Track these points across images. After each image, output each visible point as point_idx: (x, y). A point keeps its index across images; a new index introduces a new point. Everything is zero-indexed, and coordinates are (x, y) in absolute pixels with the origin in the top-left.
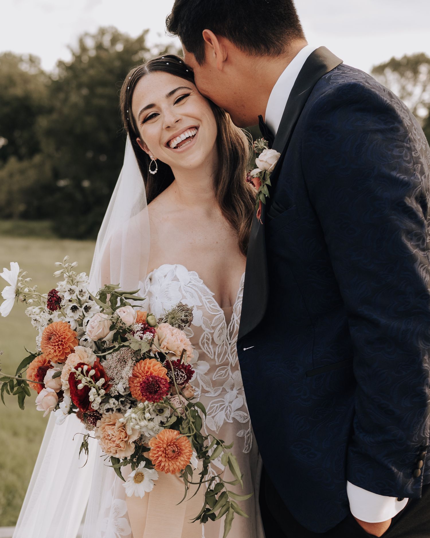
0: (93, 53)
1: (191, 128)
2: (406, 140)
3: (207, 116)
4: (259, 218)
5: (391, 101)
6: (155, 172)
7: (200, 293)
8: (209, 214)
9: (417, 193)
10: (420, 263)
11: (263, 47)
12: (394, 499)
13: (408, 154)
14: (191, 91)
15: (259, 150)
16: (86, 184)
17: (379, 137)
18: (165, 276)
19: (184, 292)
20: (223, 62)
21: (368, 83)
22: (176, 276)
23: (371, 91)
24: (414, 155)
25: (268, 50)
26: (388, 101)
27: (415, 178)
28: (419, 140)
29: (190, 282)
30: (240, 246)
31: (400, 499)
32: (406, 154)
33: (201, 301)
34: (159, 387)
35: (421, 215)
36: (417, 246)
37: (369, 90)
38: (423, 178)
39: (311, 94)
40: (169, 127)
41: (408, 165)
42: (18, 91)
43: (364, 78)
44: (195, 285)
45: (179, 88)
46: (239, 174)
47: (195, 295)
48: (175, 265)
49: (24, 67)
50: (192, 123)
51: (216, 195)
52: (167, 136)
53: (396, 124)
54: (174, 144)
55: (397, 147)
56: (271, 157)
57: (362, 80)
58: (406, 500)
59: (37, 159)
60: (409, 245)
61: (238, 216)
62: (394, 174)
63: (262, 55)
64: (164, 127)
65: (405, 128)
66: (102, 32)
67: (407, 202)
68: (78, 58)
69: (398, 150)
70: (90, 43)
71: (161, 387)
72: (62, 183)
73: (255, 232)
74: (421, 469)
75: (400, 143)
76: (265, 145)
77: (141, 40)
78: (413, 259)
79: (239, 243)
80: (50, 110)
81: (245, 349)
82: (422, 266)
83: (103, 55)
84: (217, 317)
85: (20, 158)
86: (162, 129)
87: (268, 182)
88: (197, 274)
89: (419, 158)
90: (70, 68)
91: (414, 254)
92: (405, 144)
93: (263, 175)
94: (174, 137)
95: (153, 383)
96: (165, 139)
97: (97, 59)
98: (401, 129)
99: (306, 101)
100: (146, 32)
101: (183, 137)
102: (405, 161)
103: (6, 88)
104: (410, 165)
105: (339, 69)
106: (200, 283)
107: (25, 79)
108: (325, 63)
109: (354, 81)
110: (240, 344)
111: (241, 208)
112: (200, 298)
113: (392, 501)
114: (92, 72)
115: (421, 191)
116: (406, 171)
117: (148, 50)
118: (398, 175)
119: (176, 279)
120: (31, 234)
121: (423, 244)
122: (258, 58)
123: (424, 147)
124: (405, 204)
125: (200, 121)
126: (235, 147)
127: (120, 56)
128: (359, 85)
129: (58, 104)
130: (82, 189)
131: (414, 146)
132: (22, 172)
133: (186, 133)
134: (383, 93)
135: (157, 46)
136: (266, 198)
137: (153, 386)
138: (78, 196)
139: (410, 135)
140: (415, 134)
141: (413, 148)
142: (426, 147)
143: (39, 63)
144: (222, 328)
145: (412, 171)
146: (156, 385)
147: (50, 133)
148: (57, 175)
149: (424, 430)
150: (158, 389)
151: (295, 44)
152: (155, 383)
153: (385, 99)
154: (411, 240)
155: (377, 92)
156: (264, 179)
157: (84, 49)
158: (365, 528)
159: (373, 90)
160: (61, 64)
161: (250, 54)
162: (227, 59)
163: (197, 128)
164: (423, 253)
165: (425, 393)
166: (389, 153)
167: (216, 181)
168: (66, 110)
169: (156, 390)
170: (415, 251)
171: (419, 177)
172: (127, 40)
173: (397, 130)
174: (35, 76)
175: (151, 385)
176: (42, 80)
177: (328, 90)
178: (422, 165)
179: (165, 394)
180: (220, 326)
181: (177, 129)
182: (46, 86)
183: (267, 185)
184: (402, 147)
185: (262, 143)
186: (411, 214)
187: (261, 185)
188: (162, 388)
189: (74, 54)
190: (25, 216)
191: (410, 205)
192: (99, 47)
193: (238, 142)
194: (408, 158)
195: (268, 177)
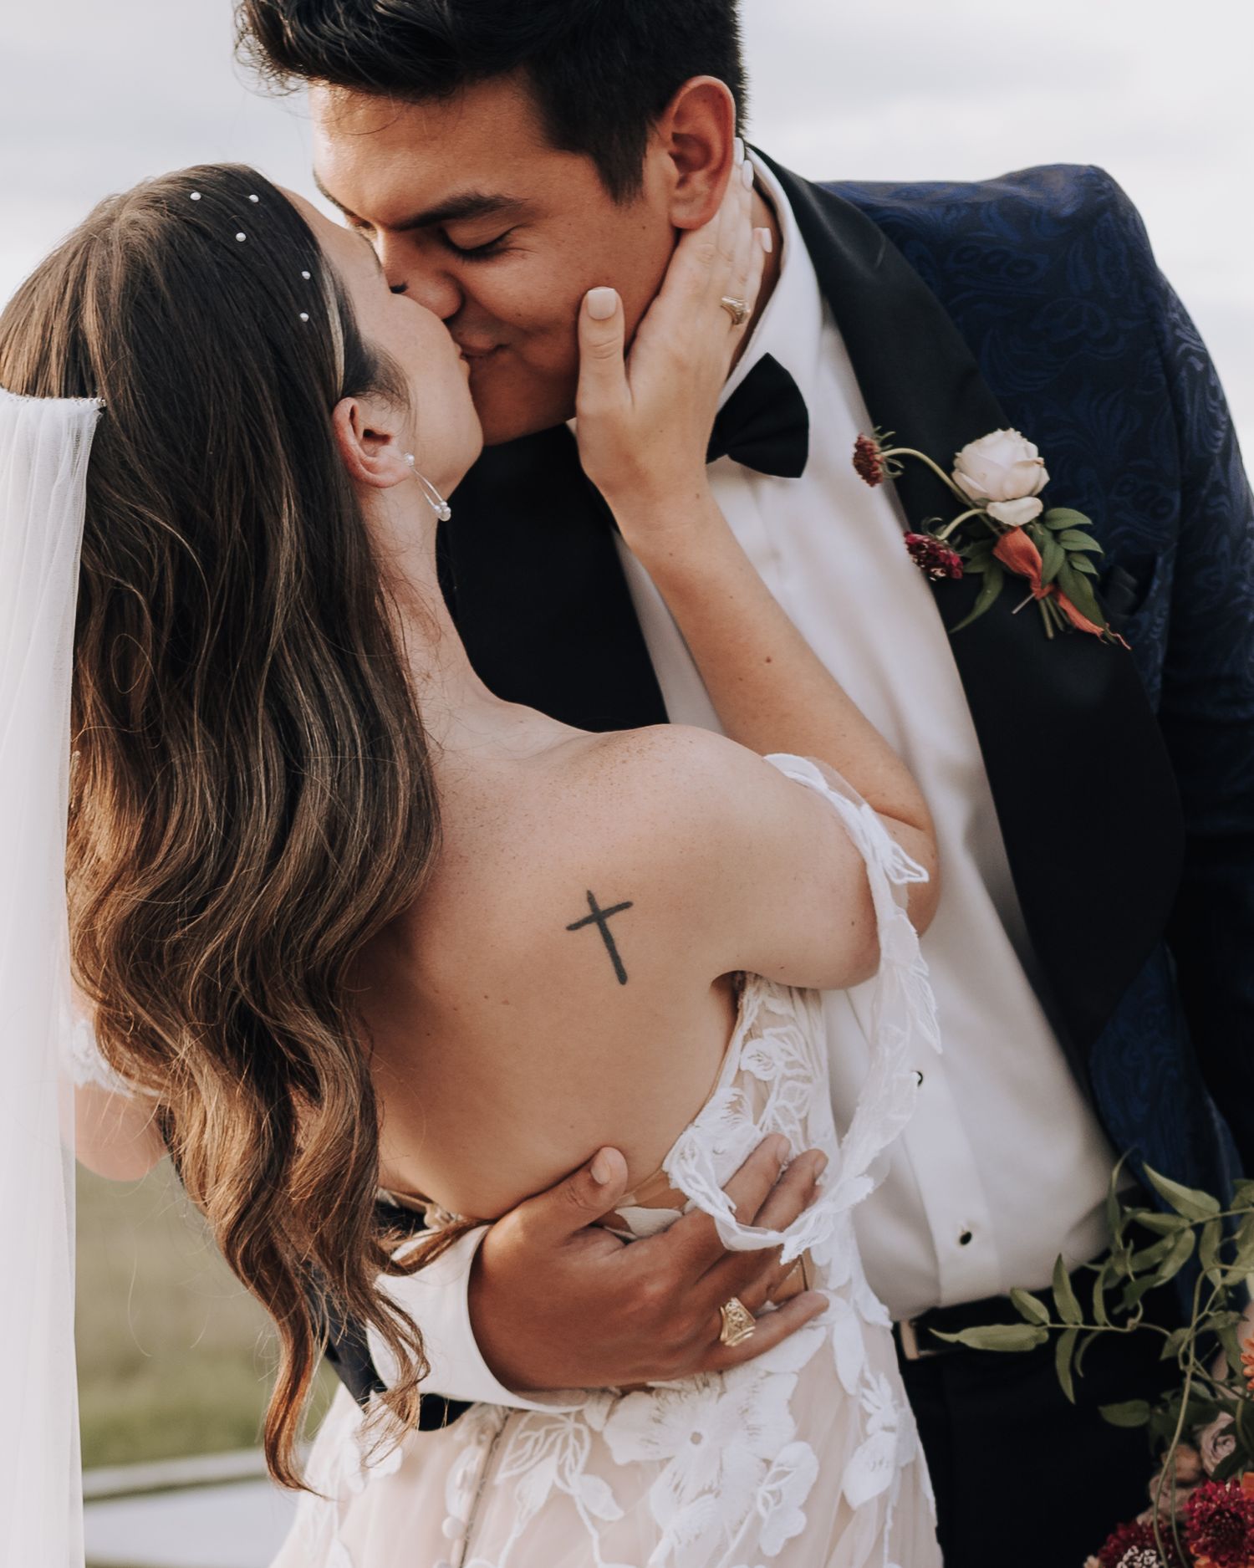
34: (1219, 1511)
71: (1219, 1506)
95: (1211, 1531)
137: (1223, 1531)
146: (1217, 1521)
150: (1228, 1515)
152: (1211, 1525)
169: (1230, 1521)
175: (1218, 1537)
179: (1238, 1489)
188: (1222, 1502)
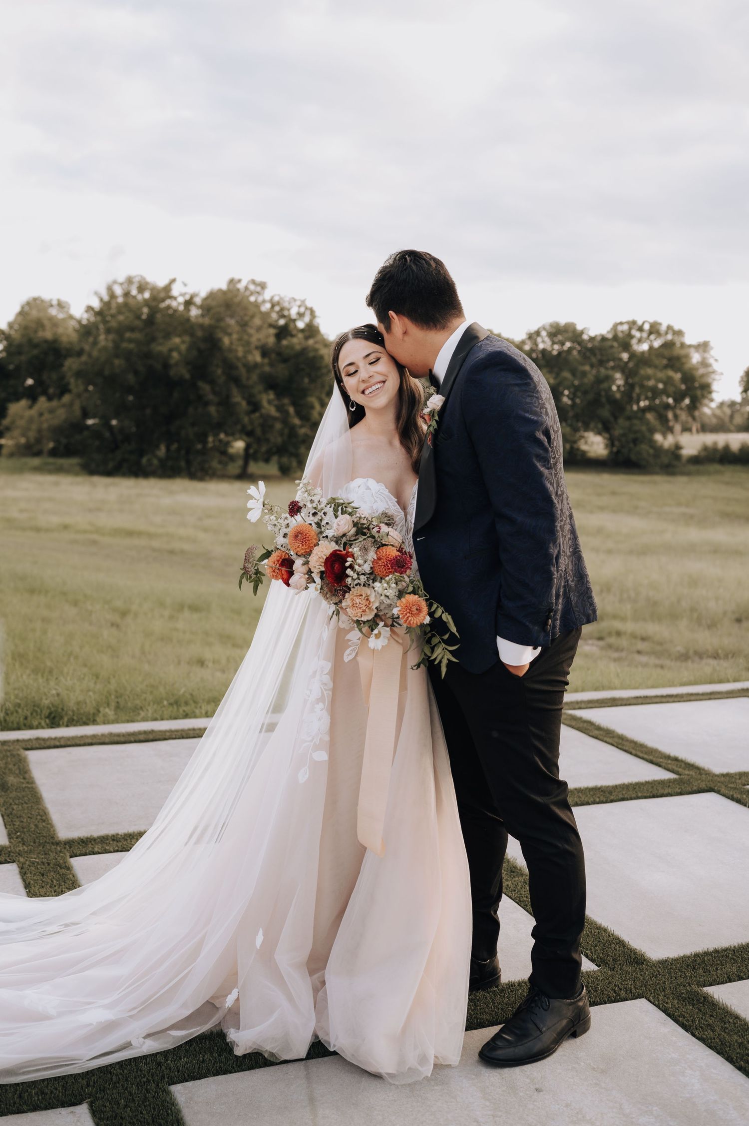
0: (120, 300)
1: (380, 382)
2: (535, 392)
3: (392, 373)
4: (429, 443)
5: (525, 364)
6: (354, 409)
7: (387, 499)
8: (391, 443)
9: (543, 429)
10: (546, 478)
11: (432, 324)
12: (531, 648)
13: (537, 401)
14: (381, 354)
15: (430, 394)
16: (114, 422)
17: (517, 389)
18: (359, 486)
19: (375, 498)
20: (403, 334)
21: (509, 351)
22: (368, 487)
23: (511, 356)
24: (540, 402)
25: (436, 326)
26: (523, 364)
27: (542, 418)
28: (545, 391)
29: (379, 491)
30: (413, 466)
31: (535, 648)
32: (535, 401)
33: (388, 505)
35: (546, 443)
36: (544, 466)
37: (510, 356)
38: (547, 418)
39: (468, 356)
40: (363, 381)
41: (537, 409)
42: (48, 335)
43: (505, 347)
44: (383, 493)
45: (373, 352)
46: (415, 414)
47: (383, 499)
48: (366, 479)
49: (53, 312)
50: (382, 378)
51: (397, 428)
52: (362, 387)
53: (529, 381)
54: (367, 392)
55: (529, 396)
56: (438, 401)
57: (504, 348)
58: (540, 649)
59: (66, 398)
60: (538, 465)
61: (412, 444)
62: (527, 415)
63: (431, 329)
64: (360, 380)
65: (535, 383)
66: (130, 281)
67: (537, 435)
68: (106, 305)
69: (530, 398)
70: (118, 291)
72: (90, 422)
73: (426, 454)
74: (550, 626)
75: (531, 394)
76: (434, 391)
77: (167, 288)
78: (541, 474)
79: (412, 464)
80: (80, 353)
81: (418, 539)
82: (548, 480)
83: (131, 301)
84: (399, 517)
85: (50, 399)
86: (359, 381)
87: (437, 418)
88: (383, 485)
89: (544, 404)
90: (100, 313)
91: (542, 471)
92: (535, 395)
93: (432, 414)
94: (367, 388)
96: (361, 389)
97: (126, 304)
98: (532, 384)
99: (464, 361)
100: (173, 281)
101: (374, 388)
102: (534, 406)
103: (36, 332)
104: (538, 410)
105: (488, 339)
106: (387, 492)
107: (54, 322)
108: (478, 335)
109: (499, 349)
110: (415, 536)
111: (415, 438)
112: (387, 502)
113: (530, 649)
114: (121, 318)
115: (546, 427)
116: (536, 414)
117: (175, 298)
118: (530, 416)
119: (368, 488)
120: (59, 470)
121: (548, 465)
122: (428, 332)
123: (548, 396)
124: (535, 436)
125: (387, 376)
126: (414, 394)
127: (146, 303)
128: (503, 352)
129: (87, 347)
130: (111, 428)
131: (541, 396)
132: (52, 411)
133: (376, 385)
134: (520, 358)
135: (183, 295)
136: (435, 430)
138: (107, 434)
139: (538, 388)
140: (542, 387)
141: (540, 397)
142: (549, 396)
143: (69, 308)
144: (402, 526)
145: (539, 413)
147: (79, 374)
148: (86, 414)
149: (551, 598)
151: (455, 322)
153: (521, 362)
154: (539, 461)
155: (516, 358)
156: (433, 416)
157: (112, 296)
158: (511, 670)
159: (513, 356)
160: (89, 309)
161: (423, 328)
162: (406, 332)
163: (384, 382)
164: (547, 470)
165: (551, 571)
166: (524, 400)
167: (398, 418)
168: (95, 353)
170: (542, 469)
171: (545, 417)
172: (153, 289)
173: (529, 384)
174: (64, 320)
176: (73, 323)
177: (481, 355)
178: (546, 409)
180: (401, 524)
181: (369, 382)
182: (76, 330)
183: (436, 420)
184: (533, 396)
185: (432, 390)
186: (539, 443)
187: (430, 420)
189: (101, 300)
190: (54, 453)
191: (539, 437)
192: (127, 294)
193: (416, 390)
194: (537, 405)
195: (436, 414)
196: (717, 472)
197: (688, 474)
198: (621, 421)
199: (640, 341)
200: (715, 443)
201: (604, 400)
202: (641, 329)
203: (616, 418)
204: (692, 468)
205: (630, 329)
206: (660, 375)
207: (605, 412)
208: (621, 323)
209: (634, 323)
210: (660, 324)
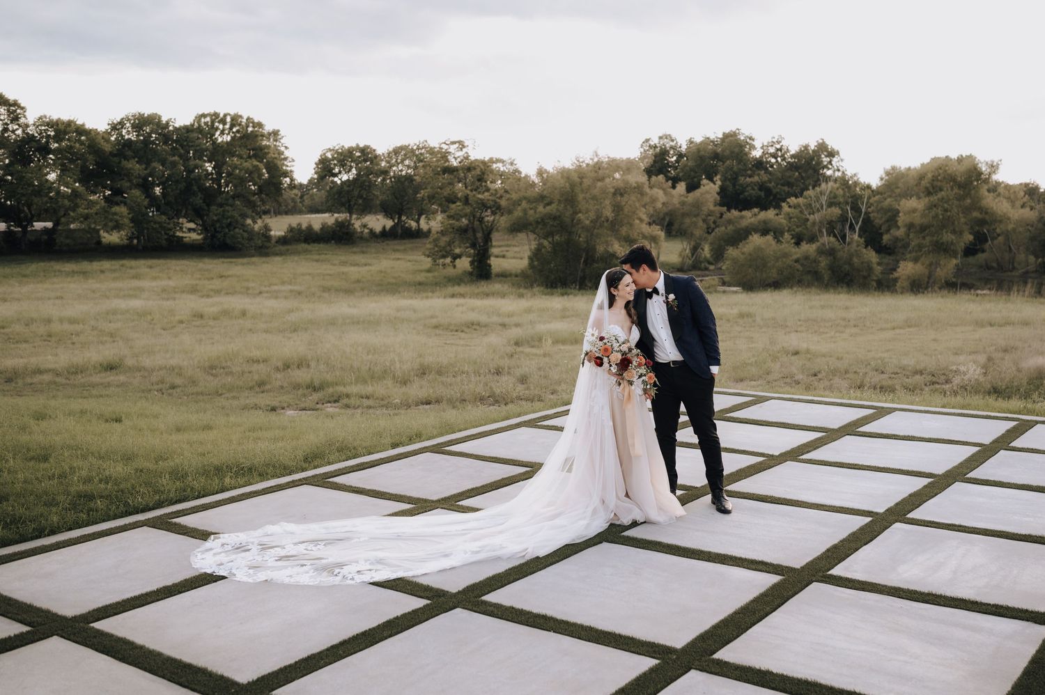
196: (306, 251)
197: (280, 254)
198: (214, 208)
199: (222, 133)
200: (299, 224)
201: (195, 188)
202: (223, 121)
203: (208, 205)
204: (283, 248)
205: (213, 122)
206: (247, 165)
207: (198, 200)
208: (204, 116)
209: (216, 115)
210: (241, 117)
